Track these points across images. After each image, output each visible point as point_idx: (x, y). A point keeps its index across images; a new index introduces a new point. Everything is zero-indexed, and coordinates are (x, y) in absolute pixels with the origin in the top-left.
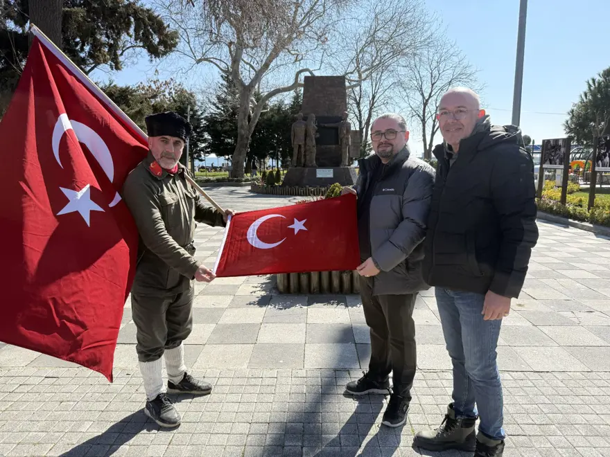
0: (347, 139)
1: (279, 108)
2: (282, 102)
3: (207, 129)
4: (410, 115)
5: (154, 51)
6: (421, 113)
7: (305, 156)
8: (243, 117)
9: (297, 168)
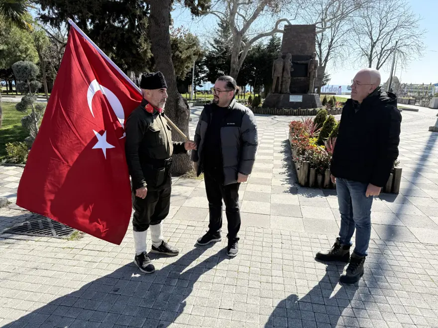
0: (315, 73)
1: (259, 48)
2: (261, 43)
3: (206, 63)
4: (361, 55)
5: (195, 12)
6: (369, 53)
7: (282, 85)
8: (235, 56)
9: (275, 94)
